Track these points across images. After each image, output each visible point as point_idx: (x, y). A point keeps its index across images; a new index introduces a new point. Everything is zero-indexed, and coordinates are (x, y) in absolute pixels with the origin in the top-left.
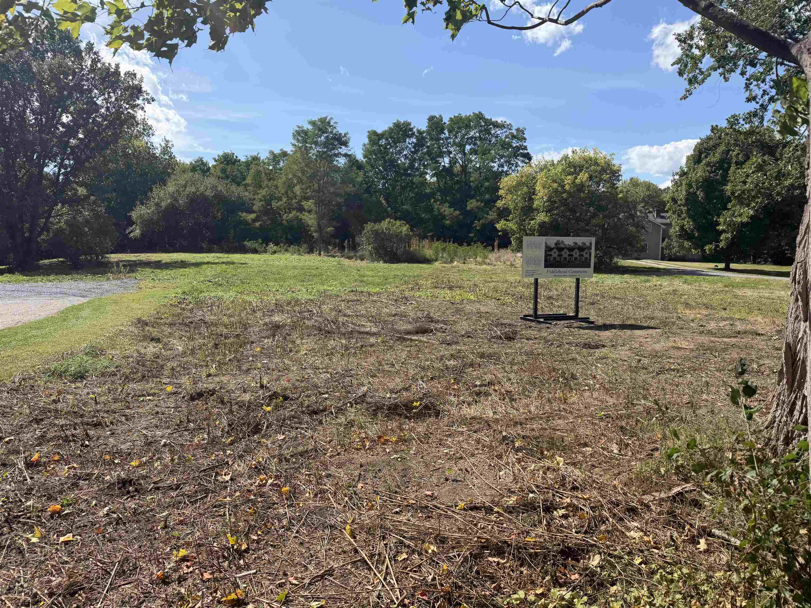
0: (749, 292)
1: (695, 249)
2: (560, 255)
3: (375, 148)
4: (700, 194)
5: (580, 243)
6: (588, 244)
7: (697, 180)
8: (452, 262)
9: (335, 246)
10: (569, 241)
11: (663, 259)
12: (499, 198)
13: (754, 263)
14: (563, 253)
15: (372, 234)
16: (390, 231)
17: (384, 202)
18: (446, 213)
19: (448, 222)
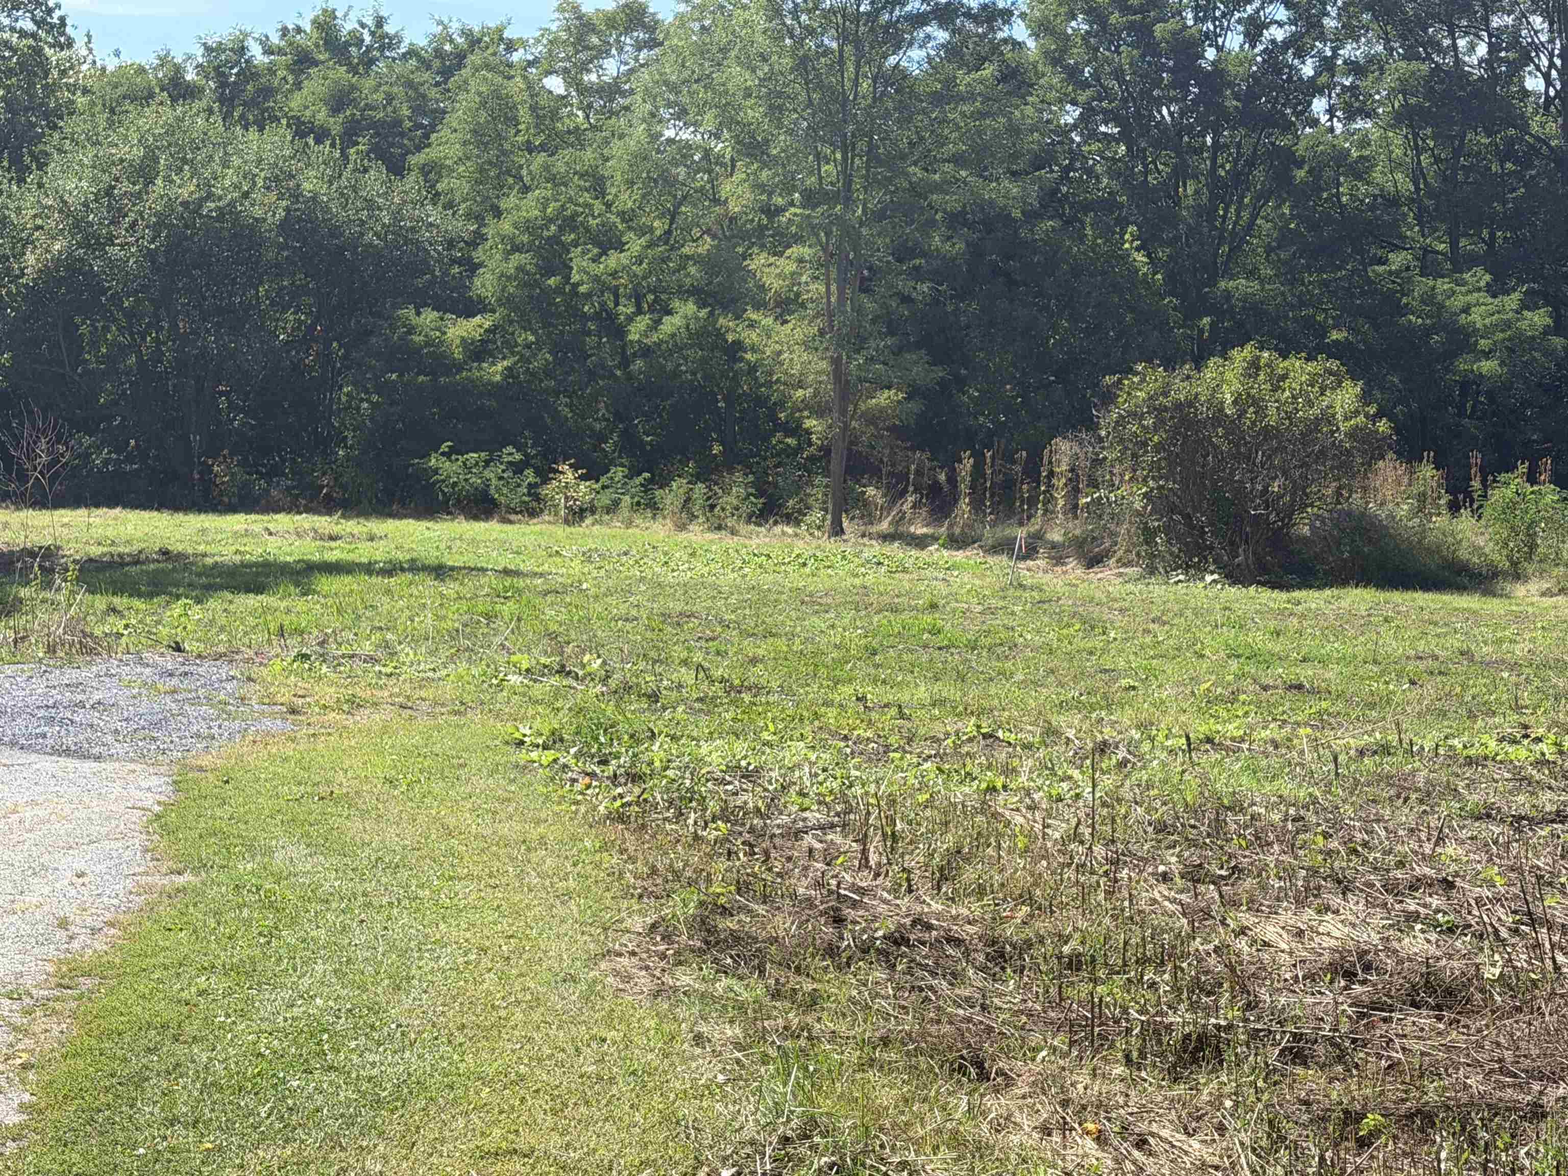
15: (1160, 423)
16: (1261, 411)
17: (1140, 257)
18: (1477, 318)
19: (1487, 366)
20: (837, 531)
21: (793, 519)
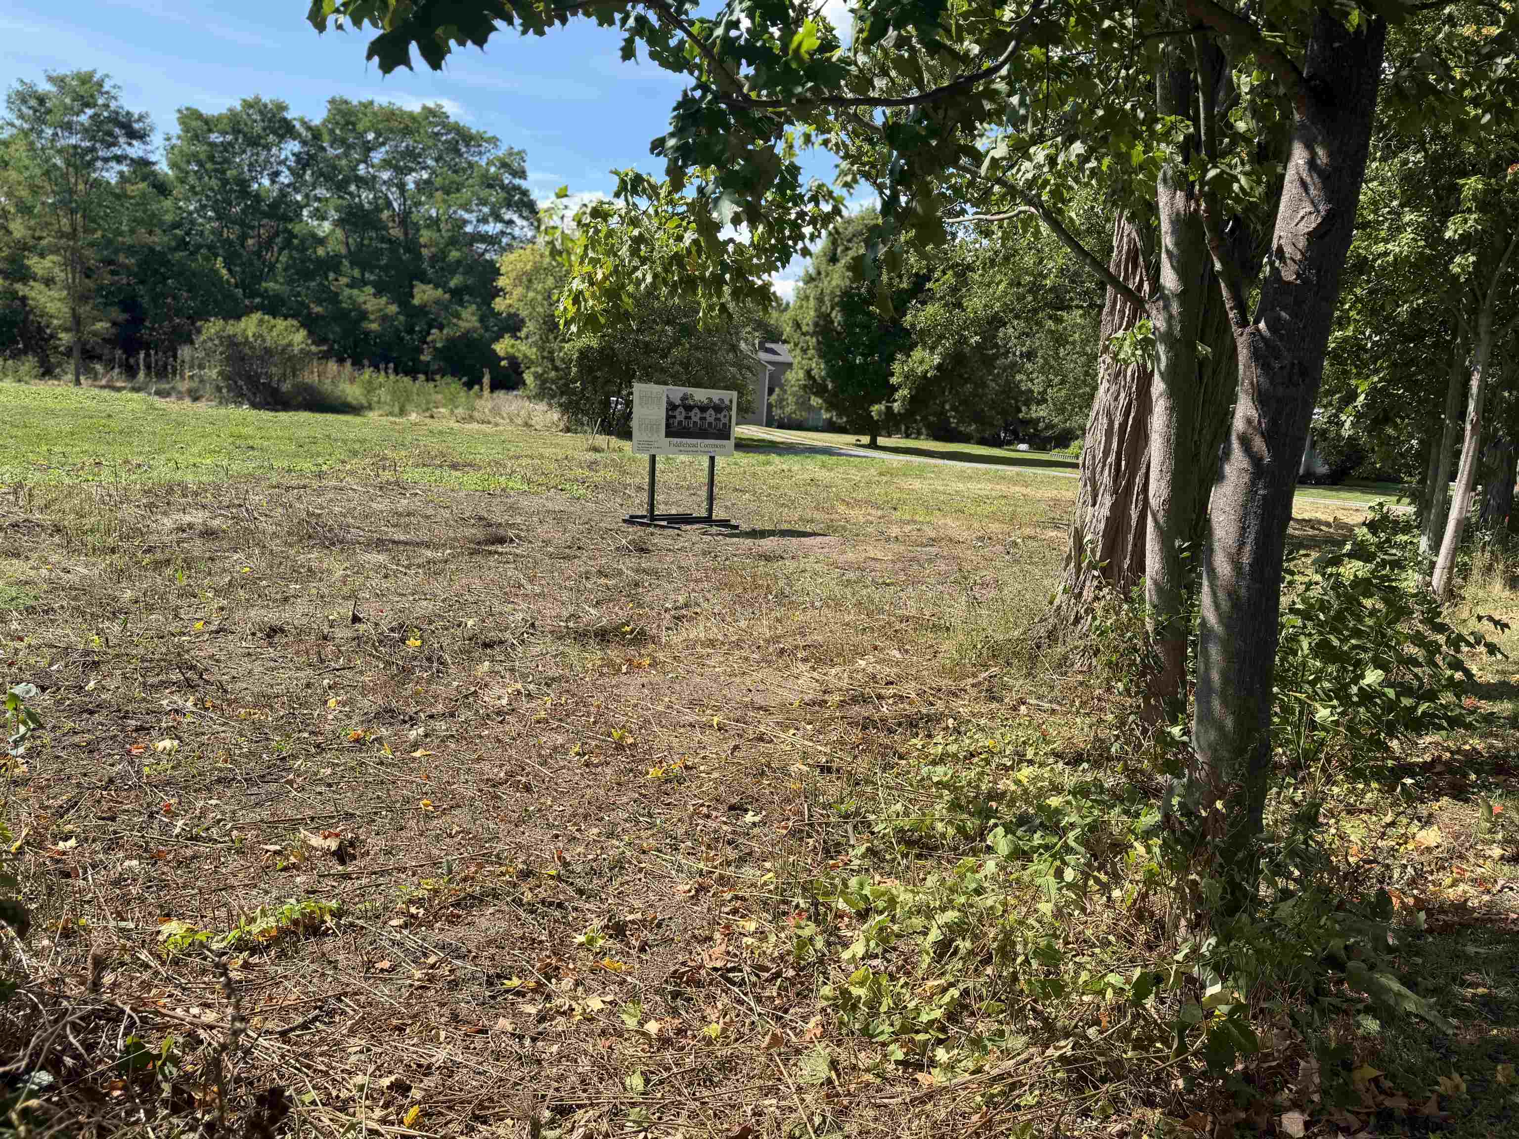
0: (917, 484)
1: (827, 410)
2: (688, 418)
3: (201, 149)
4: (837, 317)
5: (716, 400)
6: (727, 402)
7: (832, 292)
8: (402, 412)
9: (110, 365)
10: (701, 395)
11: (769, 424)
12: (498, 292)
13: (908, 436)
14: (692, 414)
15: (222, 344)
16: (264, 340)
17: (224, 272)
18: (369, 307)
19: (374, 326)
20: (78, 383)
21: (57, 378)
